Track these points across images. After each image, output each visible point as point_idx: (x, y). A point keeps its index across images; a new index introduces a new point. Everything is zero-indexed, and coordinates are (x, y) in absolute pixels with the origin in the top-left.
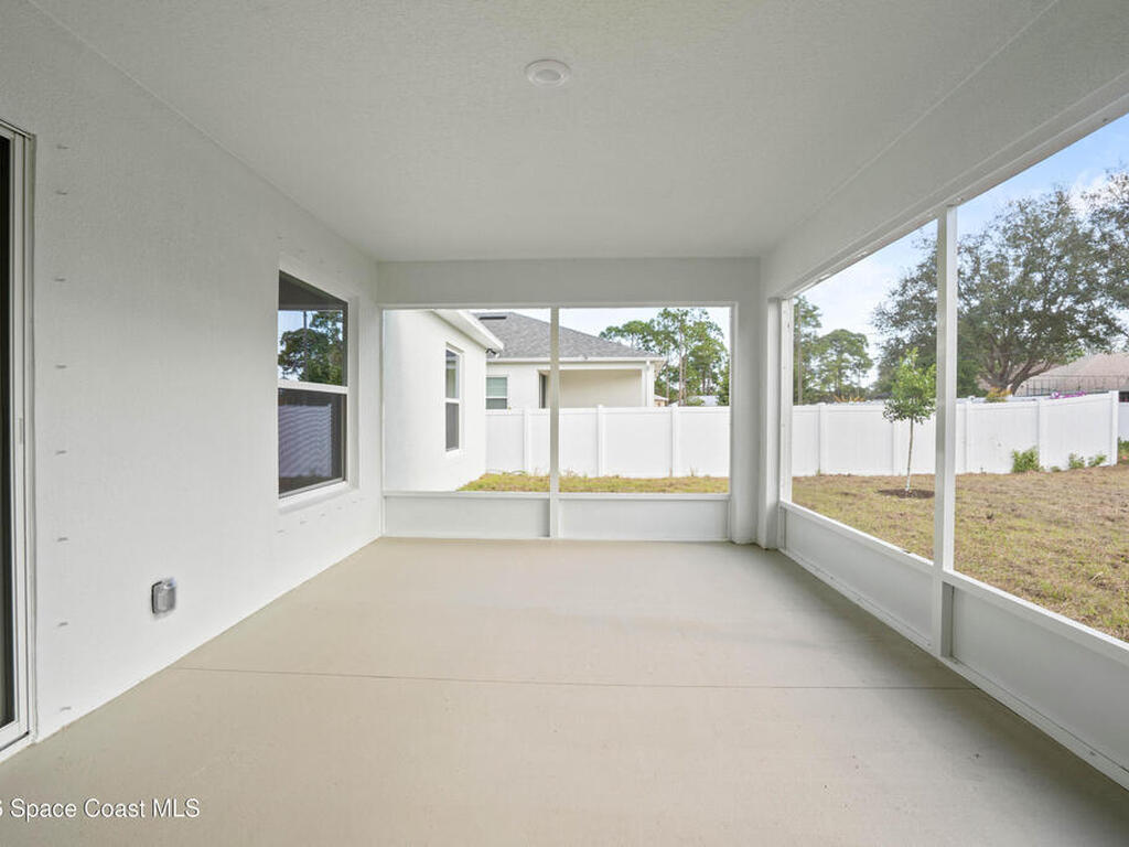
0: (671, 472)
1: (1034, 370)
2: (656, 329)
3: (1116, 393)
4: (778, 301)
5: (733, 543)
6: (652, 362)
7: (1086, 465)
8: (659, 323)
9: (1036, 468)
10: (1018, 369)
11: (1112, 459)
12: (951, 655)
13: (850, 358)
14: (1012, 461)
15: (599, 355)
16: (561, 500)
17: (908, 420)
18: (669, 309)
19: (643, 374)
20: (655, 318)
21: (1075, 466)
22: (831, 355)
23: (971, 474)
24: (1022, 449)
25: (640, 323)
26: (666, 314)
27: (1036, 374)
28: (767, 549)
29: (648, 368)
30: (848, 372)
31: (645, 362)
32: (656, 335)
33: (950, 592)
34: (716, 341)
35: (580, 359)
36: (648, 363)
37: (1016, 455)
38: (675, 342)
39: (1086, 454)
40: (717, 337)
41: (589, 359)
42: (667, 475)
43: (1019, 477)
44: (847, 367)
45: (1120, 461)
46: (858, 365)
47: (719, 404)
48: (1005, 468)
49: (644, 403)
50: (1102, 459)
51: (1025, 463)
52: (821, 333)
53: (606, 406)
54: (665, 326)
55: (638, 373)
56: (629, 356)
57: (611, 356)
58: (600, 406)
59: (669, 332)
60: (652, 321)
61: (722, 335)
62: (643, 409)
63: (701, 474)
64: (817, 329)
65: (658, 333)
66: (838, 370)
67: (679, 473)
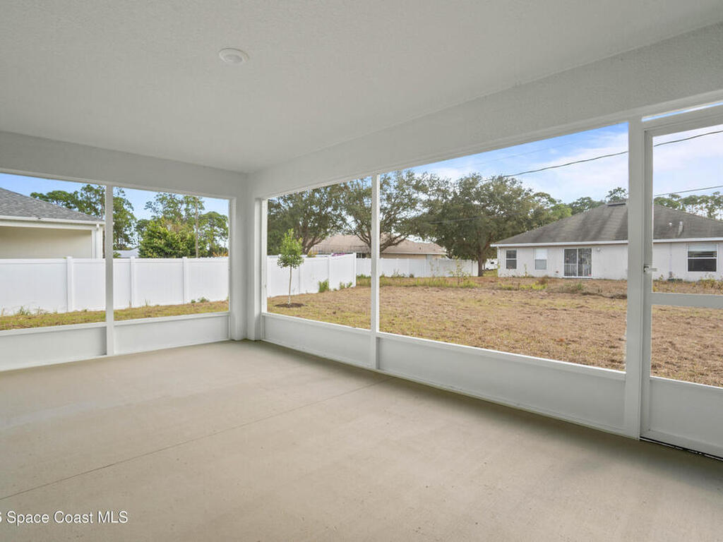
0: (130, 304)
1: (315, 242)
2: (80, 198)
3: (355, 254)
4: (260, 200)
5: (233, 340)
6: (101, 225)
7: (346, 287)
8: (82, 195)
9: (328, 290)
10: (310, 241)
11: (354, 285)
12: (379, 369)
13: (218, 230)
14: (318, 287)
15: (51, 216)
16: (115, 326)
17: (289, 267)
18: (92, 185)
19: (93, 233)
20: (79, 190)
21: (342, 288)
22: (207, 228)
23: (302, 294)
24: (323, 281)
25: (65, 193)
26: (89, 189)
27: (317, 243)
28: (256, 341)
29: (97, 230)
30: (217, 238)
31: (95, 225)
32: (78, 204)
33: (379, 339)
34: (128, 212)
35: (35, 219)
36: (98, 226)
37: (320, 283)
38: (96, 210)
39: (346, 282)
40: (129, 209)
41: (44, 219)
42: (127, 306)
43: (322, 295)
44: (217, 235)
45: (357, 285)
46: (223, 234)
47: (140, 257)
48: (315, 290)
49: (94, 255)
50: (351, 284)
51: (324, 288)
52: (204, 212)
53: (74, 257)
54: (87, 198)
55: (89, 233)
56: (81, 219)
57: (65, 218)
58: (69, 258)
59: (91, 202)
60: (76, 193)
61: (132, 208)
62: (93, 260)
63: (152, 304)
64: (201, 210)
65: (81, 202)
66: (211, 236)
67: (136, 305)
